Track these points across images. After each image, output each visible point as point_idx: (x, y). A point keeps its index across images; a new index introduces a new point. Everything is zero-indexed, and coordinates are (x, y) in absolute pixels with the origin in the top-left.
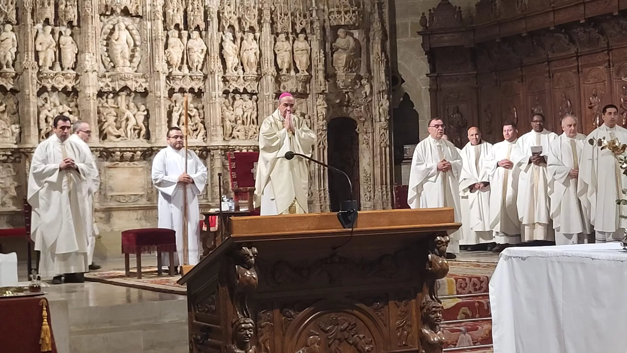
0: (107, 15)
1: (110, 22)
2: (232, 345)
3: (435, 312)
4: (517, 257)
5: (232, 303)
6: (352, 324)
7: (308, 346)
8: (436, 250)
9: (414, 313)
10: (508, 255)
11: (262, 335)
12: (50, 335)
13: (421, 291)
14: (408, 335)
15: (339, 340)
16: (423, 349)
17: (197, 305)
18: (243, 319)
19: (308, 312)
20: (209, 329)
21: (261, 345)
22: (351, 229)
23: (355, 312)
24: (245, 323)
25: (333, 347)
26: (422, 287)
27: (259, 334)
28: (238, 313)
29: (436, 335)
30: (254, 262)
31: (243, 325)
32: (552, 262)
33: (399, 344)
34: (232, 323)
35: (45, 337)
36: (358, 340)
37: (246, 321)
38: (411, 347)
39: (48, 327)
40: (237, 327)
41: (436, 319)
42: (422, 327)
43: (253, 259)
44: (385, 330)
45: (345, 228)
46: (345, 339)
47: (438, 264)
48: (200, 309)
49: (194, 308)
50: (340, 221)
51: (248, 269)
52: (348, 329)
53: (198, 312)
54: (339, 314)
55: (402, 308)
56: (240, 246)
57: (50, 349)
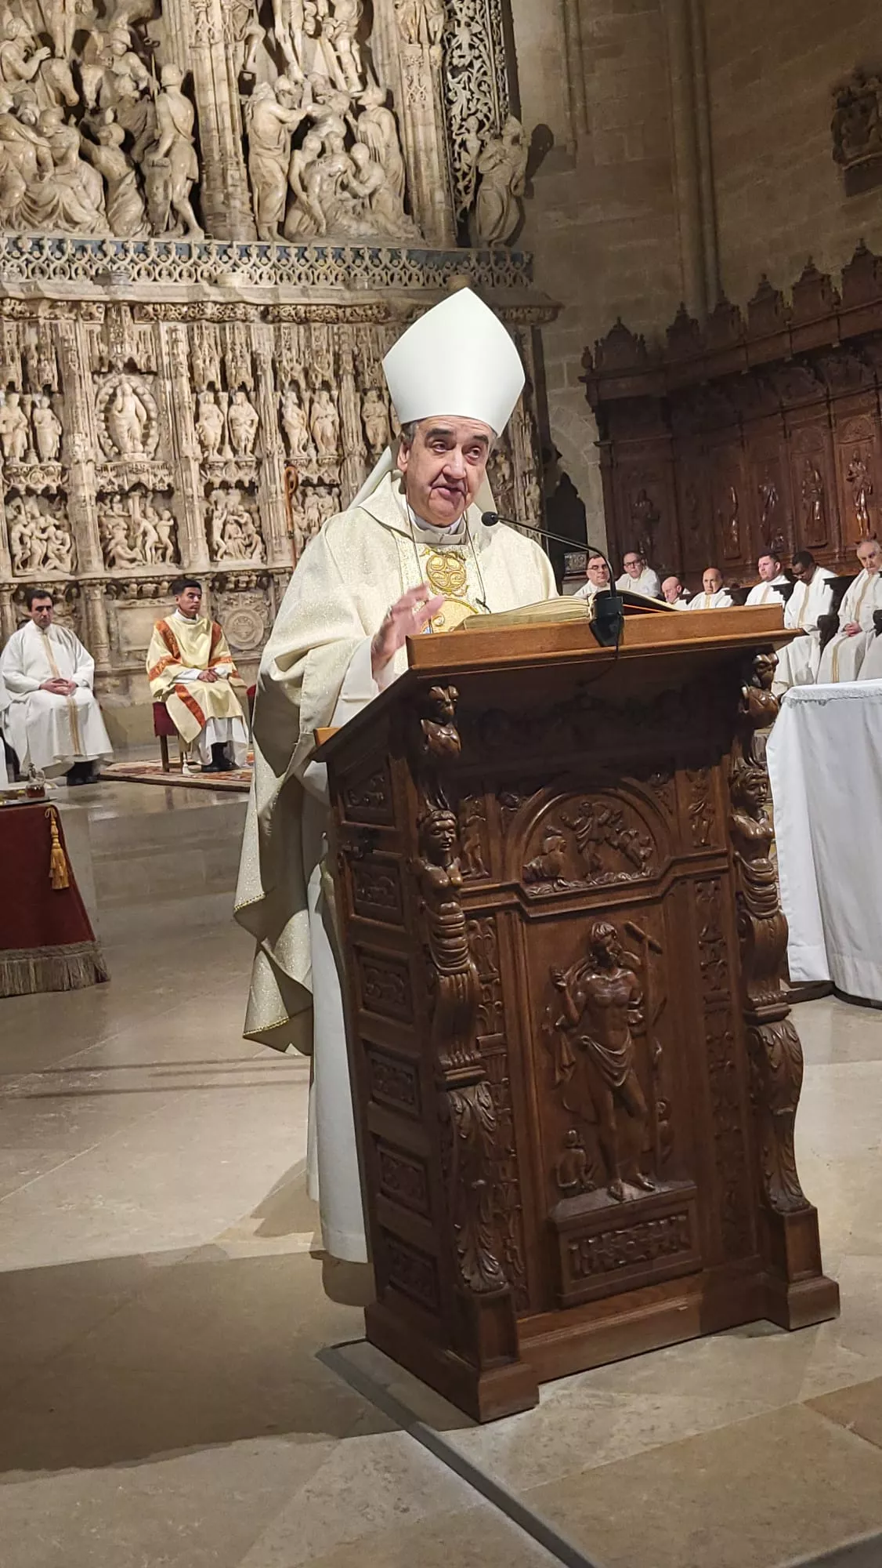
0: (103, 373)
1: (108, 384)
2: (419, 859)
3: (757, 785)
4: (811, 701)
5: (417, 787)
6: (615, 812)
7: (545, 854)
8: (756, 679)
9: (718, 790)
10: (796, 698)
11: (468, 839)
12: (64, 864)
13: (729, 751)
14: (709, 827)
15: (596, 840)
16: (736, 850)
17: (349, 794)
18: (437, 813)
19: (540, 797)
20: (374, 833)
21: (466, 855)
22: (614, 648)
23: (621, 792)
24: (441, 819)
25: (586, 855)
26: (731, 744)
27: (463, 837)
28: (428, 802)
29: (758, 825)
30: (453, 712)
31: (438, 824)
32: (872, 704)
33: (695, 843)
34: (417, 820)
35: (58, 867)
36: (628, 840)
37: (443, 816)
38: (715, 848)
39: (61, 850)
40: (428, 826)
41: (757, 797)
42: (732, 812)
43: (451, 707)
44: (671, 821)
45: (602, 646)
46: (606, 839)
47: (761, 702)
48: (354, 801)
49: (342, 798)
50: (595, 634)
51: (444, 725)
52: (609, 822)
53: (349, 806)
54: (595, 796)
55: (698, 781)
56: (427, 686)
57: (67, 885)
